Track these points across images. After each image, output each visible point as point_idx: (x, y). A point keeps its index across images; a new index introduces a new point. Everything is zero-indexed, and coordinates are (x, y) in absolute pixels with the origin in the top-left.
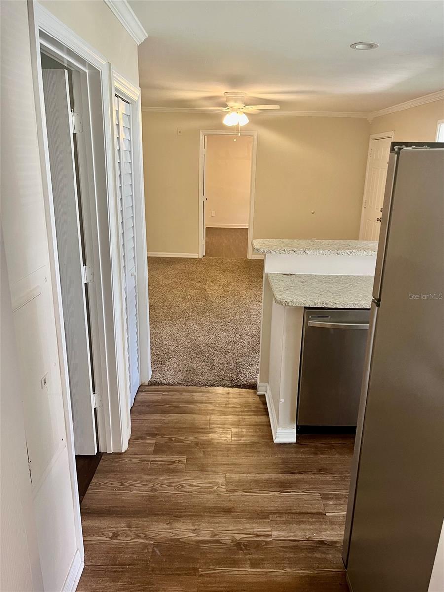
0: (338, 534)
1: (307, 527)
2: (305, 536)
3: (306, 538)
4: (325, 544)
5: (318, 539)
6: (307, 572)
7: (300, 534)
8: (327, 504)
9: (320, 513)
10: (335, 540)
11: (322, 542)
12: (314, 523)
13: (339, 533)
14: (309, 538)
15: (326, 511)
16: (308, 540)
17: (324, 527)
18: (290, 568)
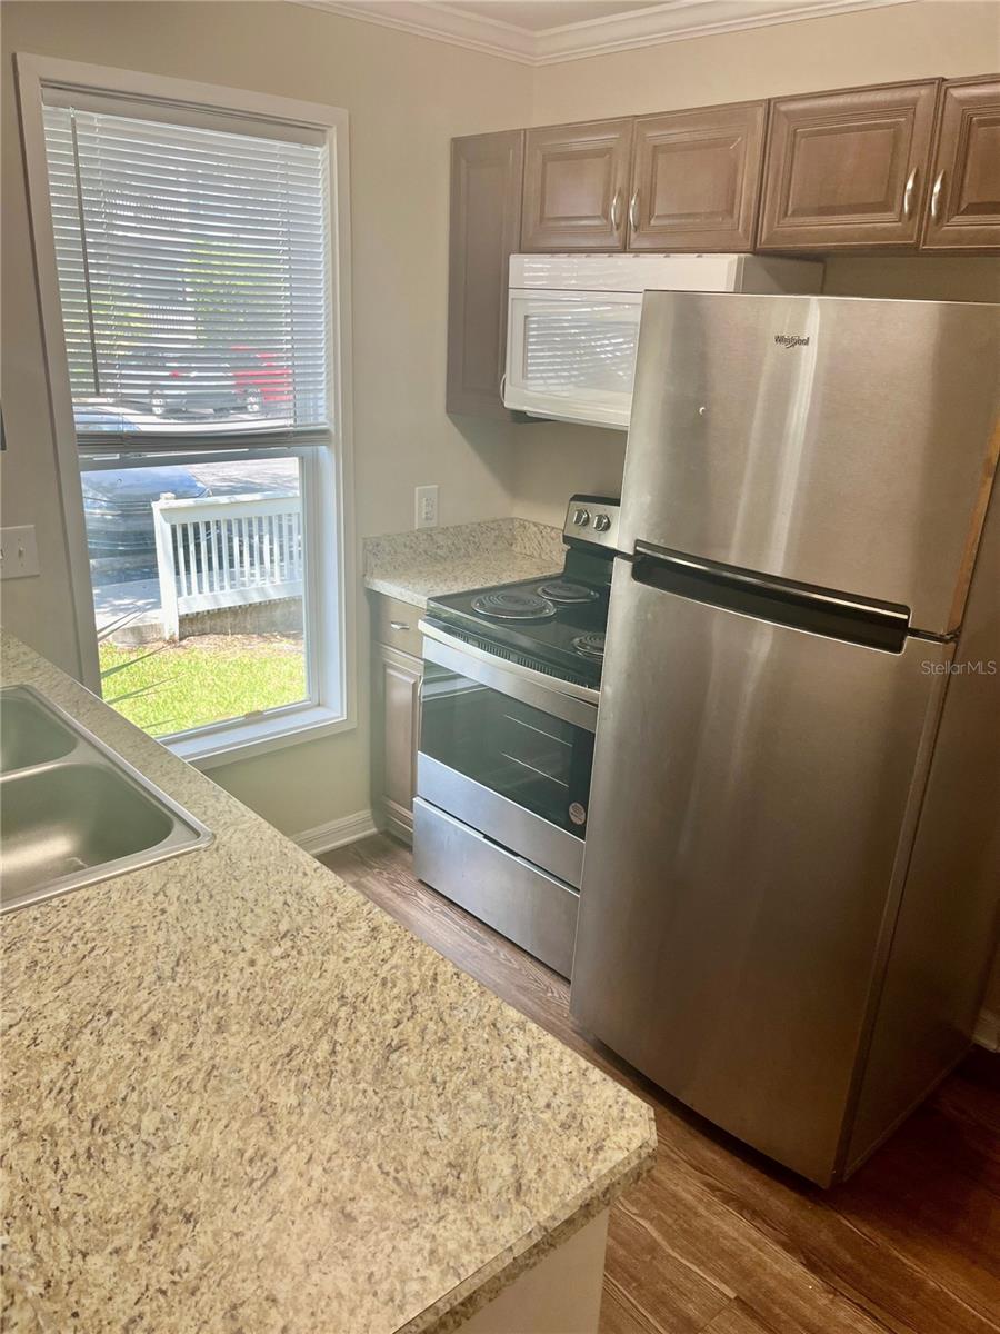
0: (760, 1249)
1: (807, 1310)
2: (832, 1301)
3: (835, 1295)
4: (807, 1259)
5: (811, 1277)
6: (896, 1253)
7: (842, 1314)
8: (703, 1313)
9: (743, 1310)
10: (777, 1248)
11: (811, 1266)
12: (784, 1305)
13: (754, 1249)
14: (829, 1292)
15: (726, 1302)
16: (835, 1291)
17: (772, 1283)
18: (924, 1282)
